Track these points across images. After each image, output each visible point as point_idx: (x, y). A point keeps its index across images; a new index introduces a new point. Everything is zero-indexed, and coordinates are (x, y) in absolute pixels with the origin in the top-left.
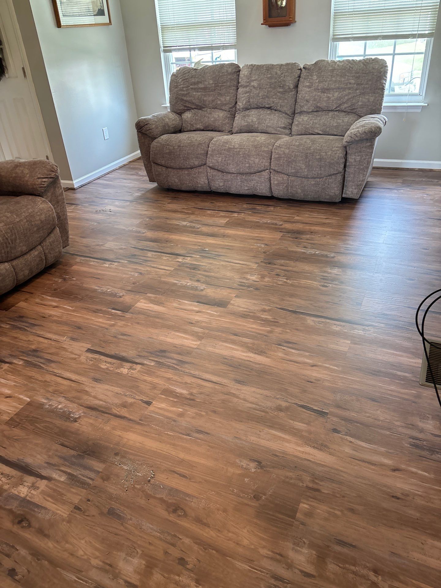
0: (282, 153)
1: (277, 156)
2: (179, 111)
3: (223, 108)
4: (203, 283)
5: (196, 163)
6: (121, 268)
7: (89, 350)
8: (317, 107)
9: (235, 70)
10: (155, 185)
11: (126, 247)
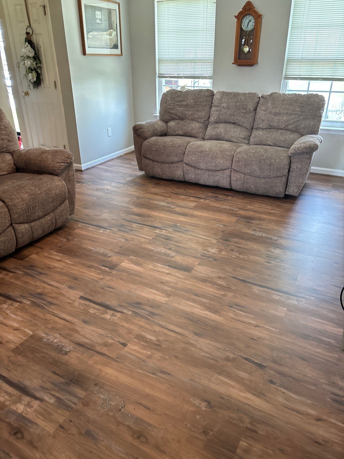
0: (241, 157)
1: (237, 159)
2: (166, 120)
3: (199, 120)
4: (174, 251)
5: (176, 160)
6: (112, 234)
7: (82, 298)
8: (270, 125)
9: (210, 94)
10: (143, 173)
11: (117, 218)
